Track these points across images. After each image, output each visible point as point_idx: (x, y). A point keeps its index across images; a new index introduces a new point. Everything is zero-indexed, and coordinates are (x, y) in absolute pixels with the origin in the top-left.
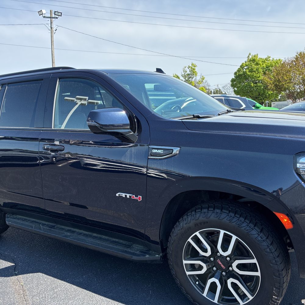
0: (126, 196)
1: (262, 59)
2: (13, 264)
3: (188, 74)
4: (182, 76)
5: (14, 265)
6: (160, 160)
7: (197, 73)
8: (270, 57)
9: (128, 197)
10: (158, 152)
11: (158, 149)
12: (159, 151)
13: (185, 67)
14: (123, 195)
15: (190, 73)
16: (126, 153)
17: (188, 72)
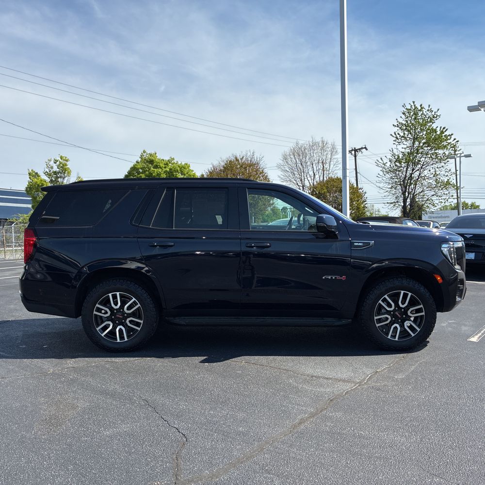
1: (164, 160)
3: (55, 172)
4: (45, 173)
6: (360, 250)
7: (71, 171)
8: (173, 159)
9: (334, 278)
10: (358, 245)
11: (359, 243)
12: (360, 244)
13: (50, 160)
14: (330, 277)
15: (58, 170)
16: (332, 246)
17: (55, 169)
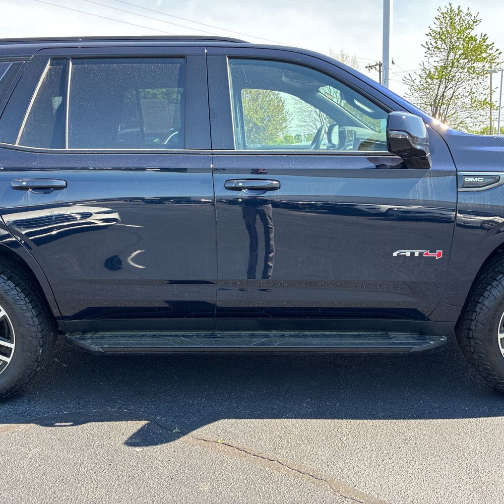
0: (412, 254)
2: (144, 422)
5: (148, 424)
6: (477, 192)
9: (417, 254)
10: (474, 181)
11: (474, 176)
12: (477, 179)
14: (408, 253)
16: (416, 186)
